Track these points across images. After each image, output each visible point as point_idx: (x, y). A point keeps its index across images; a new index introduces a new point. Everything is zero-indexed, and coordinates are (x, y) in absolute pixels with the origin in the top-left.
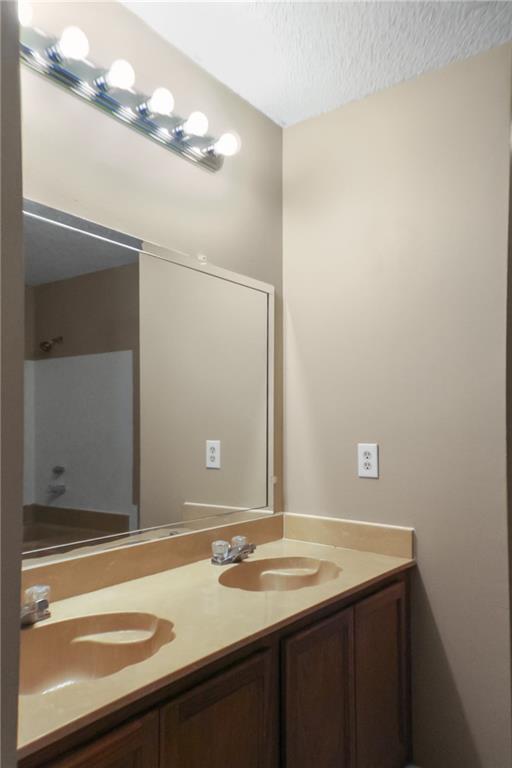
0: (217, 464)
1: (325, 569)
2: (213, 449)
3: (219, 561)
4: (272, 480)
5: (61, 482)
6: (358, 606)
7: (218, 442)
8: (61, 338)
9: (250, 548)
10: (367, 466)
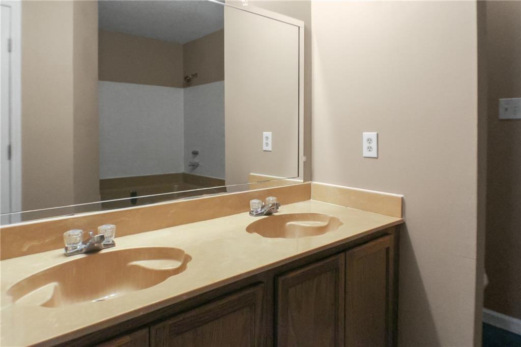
0: (269, 148)
1: (333, 222)
2: (267, 138)
3: (255, 213)
4: (303, 159)
5: (196, 160)
6: (348, 253)
7: (271, 133)
8: (196, 74)
9: (277, 206)
10: (370, 149)
